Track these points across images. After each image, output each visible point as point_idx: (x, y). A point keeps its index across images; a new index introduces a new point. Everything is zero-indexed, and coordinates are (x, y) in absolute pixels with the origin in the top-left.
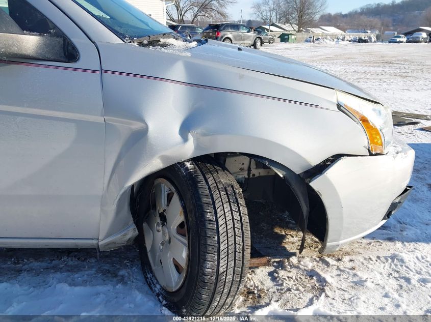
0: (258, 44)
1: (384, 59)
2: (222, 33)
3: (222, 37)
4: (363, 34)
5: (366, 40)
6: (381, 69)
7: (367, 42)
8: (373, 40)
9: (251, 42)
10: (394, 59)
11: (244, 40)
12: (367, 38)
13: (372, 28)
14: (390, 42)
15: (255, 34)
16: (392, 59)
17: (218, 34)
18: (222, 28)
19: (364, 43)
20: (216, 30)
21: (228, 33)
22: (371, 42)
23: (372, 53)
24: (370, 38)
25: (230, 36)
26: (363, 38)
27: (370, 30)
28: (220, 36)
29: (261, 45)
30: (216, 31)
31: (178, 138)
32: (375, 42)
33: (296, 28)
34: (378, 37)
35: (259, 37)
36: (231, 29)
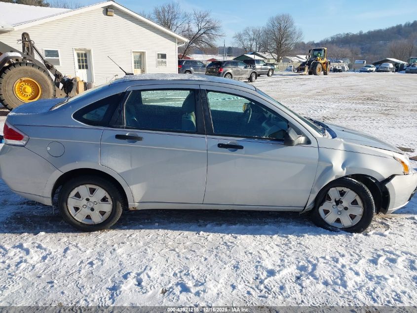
0: (254, 78)
1: (364, 94)
2: (224, 69)
3: (224, 73)
4: (337, 64)
5: (340, 70)
6: (366, 107)
7: (341, 72)
8: (346, 69)
9: (248, 76)
10: (372, 95)
11: (242, 75)
12: (340, 68)
13: (344, 57)
14: (361, 71)
15: (251, 69)
16: (370, 95)
17: (221, 70)
18: (224, 65)
19: (338, 73)
20: (219, 66)
21: (229, 69)
22: (344, 71)
23: (353, 88)
24: (343, 68)
25: (230, 71)
26: (337, 68)
27: (342, 60)
28: (222, 72)
29: (256, 79)
30: (219, 68)
31: (341, 170)
32: (347, 71)
33: (276, 56)
34: (349, 66)
35: (254, 72)
36: (231, 65)
